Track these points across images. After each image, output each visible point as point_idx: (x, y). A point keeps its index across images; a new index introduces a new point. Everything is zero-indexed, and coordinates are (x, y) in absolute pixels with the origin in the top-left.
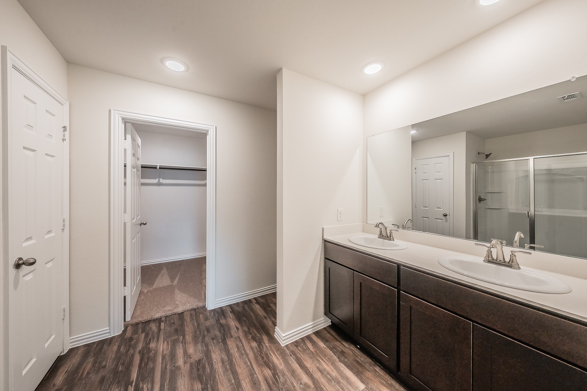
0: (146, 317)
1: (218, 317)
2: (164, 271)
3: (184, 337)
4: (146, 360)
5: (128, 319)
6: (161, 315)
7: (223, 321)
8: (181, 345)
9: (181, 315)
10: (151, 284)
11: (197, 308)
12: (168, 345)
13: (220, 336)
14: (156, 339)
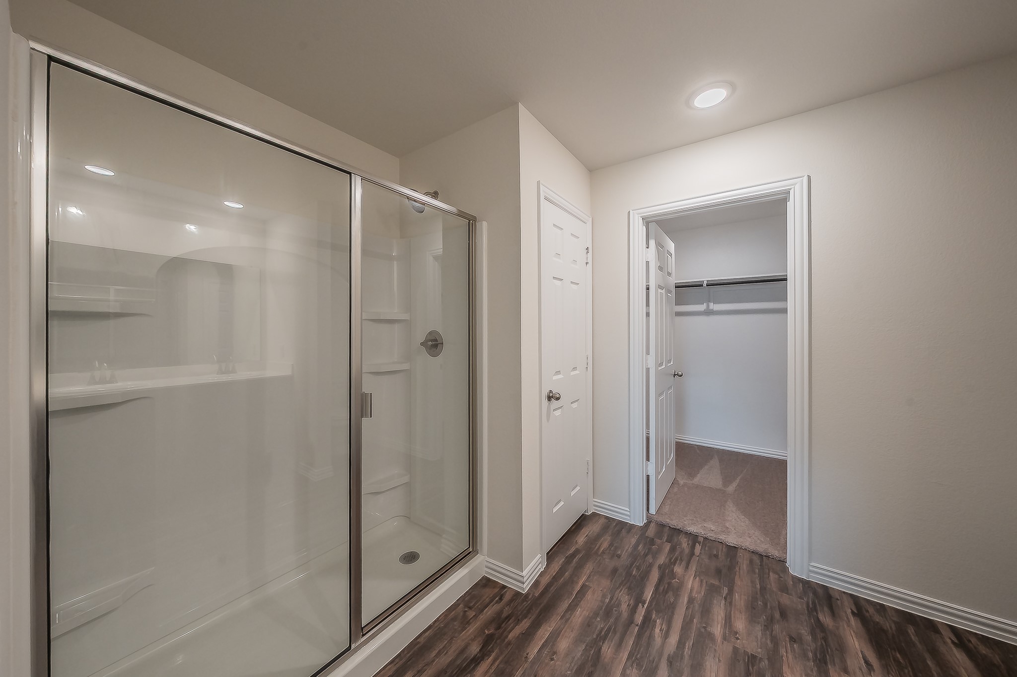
0: (675, 523)
1: (814, 603)
2: (715, 462)
3: (731, 592)
4: (666, 586)
5: (653, 511)
6: (697, 531)
7: (826, 619)
8: (723, 602)
9: (732, 550)
10: (692, 475)
11: (765, 556)
12: (701, 585)
13: (813, 646)
14: (684, 563)
